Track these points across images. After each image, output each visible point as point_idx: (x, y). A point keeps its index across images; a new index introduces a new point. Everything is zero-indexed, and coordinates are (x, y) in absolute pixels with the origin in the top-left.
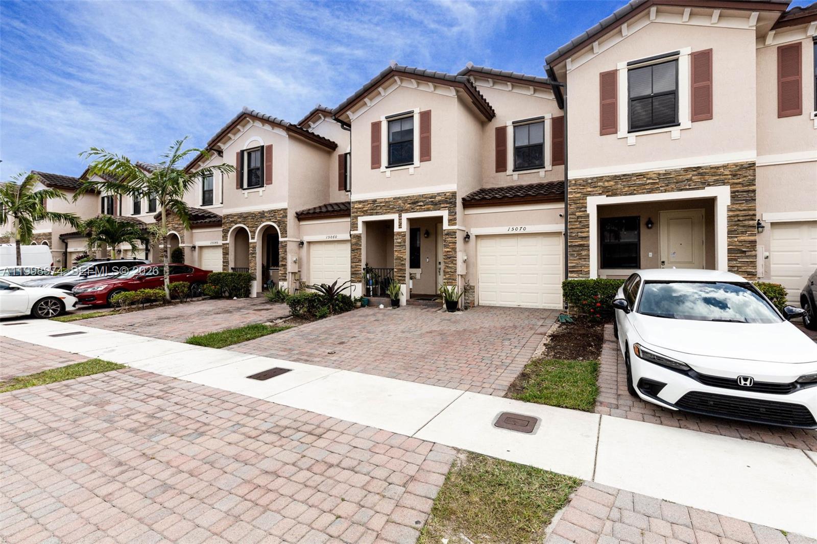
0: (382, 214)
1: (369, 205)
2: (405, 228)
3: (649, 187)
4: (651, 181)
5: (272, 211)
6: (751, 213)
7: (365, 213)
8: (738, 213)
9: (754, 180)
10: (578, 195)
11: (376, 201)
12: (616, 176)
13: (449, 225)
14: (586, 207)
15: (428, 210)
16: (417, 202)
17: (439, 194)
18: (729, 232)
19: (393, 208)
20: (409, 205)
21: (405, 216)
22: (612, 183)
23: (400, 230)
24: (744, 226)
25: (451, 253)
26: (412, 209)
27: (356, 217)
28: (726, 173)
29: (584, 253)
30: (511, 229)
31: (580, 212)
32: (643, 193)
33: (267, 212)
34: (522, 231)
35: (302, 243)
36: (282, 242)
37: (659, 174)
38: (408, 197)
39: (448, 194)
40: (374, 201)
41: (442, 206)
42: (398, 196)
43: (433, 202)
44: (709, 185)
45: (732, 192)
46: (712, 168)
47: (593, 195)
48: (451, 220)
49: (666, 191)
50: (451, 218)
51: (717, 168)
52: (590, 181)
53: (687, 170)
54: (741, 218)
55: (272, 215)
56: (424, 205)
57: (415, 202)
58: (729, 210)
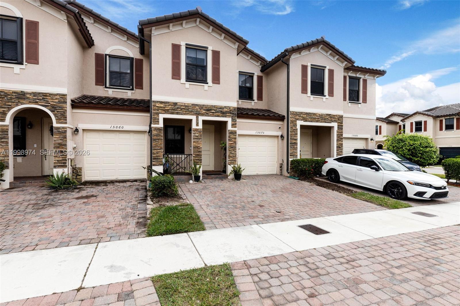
0: (182, 114)
1: (170, 106)
2: (200, 126)
3: (317, 119)
4: (317, 117)
5: (39, 93)
6: (342, 133)
7: (166, 111)
8: (339, 133)
9: (343, 122)
10: (294, 119)
11: (177, 104)
12: (307, 113)
13: (232, 127)
14: (296, 125)
15: (218, 116)
16: (211, 110)
17: (225, 107)
18: (337, 140)
19: (192, 111)
20: (204, 111)
21: (201, 118)
22: (305, 116)
23: (197, 127)
24: (340, 138)
25: (233, 145)
26: (207, 114)
27: (158, 114)
28: (337, 118)
29: (295, 146)
30: (257, 132)
31: (294, 127)
32: (315, 122)
33: (30, 94)
34: (262, 134)
35: (77, 130)
36: (58, 128)
37: (320, 115)
38: (204, 105)
39: (231, 108)
40: (175, 104)
41: (228, 115)
42: (196, 103)
43: (222, 111)
44: (333, 122)
45: (338, 125)
46: (333, 115)
47: (299, 120)
48: (234, 124)
49: (321, 122)
50: (233, 123)
51: (335, 116)
52: (298, 113)
53: (327, 115)
54: (340, 135)
55: (41, 98)
56: (216, 113)
57: (209, 110)
58: (337, 132)
